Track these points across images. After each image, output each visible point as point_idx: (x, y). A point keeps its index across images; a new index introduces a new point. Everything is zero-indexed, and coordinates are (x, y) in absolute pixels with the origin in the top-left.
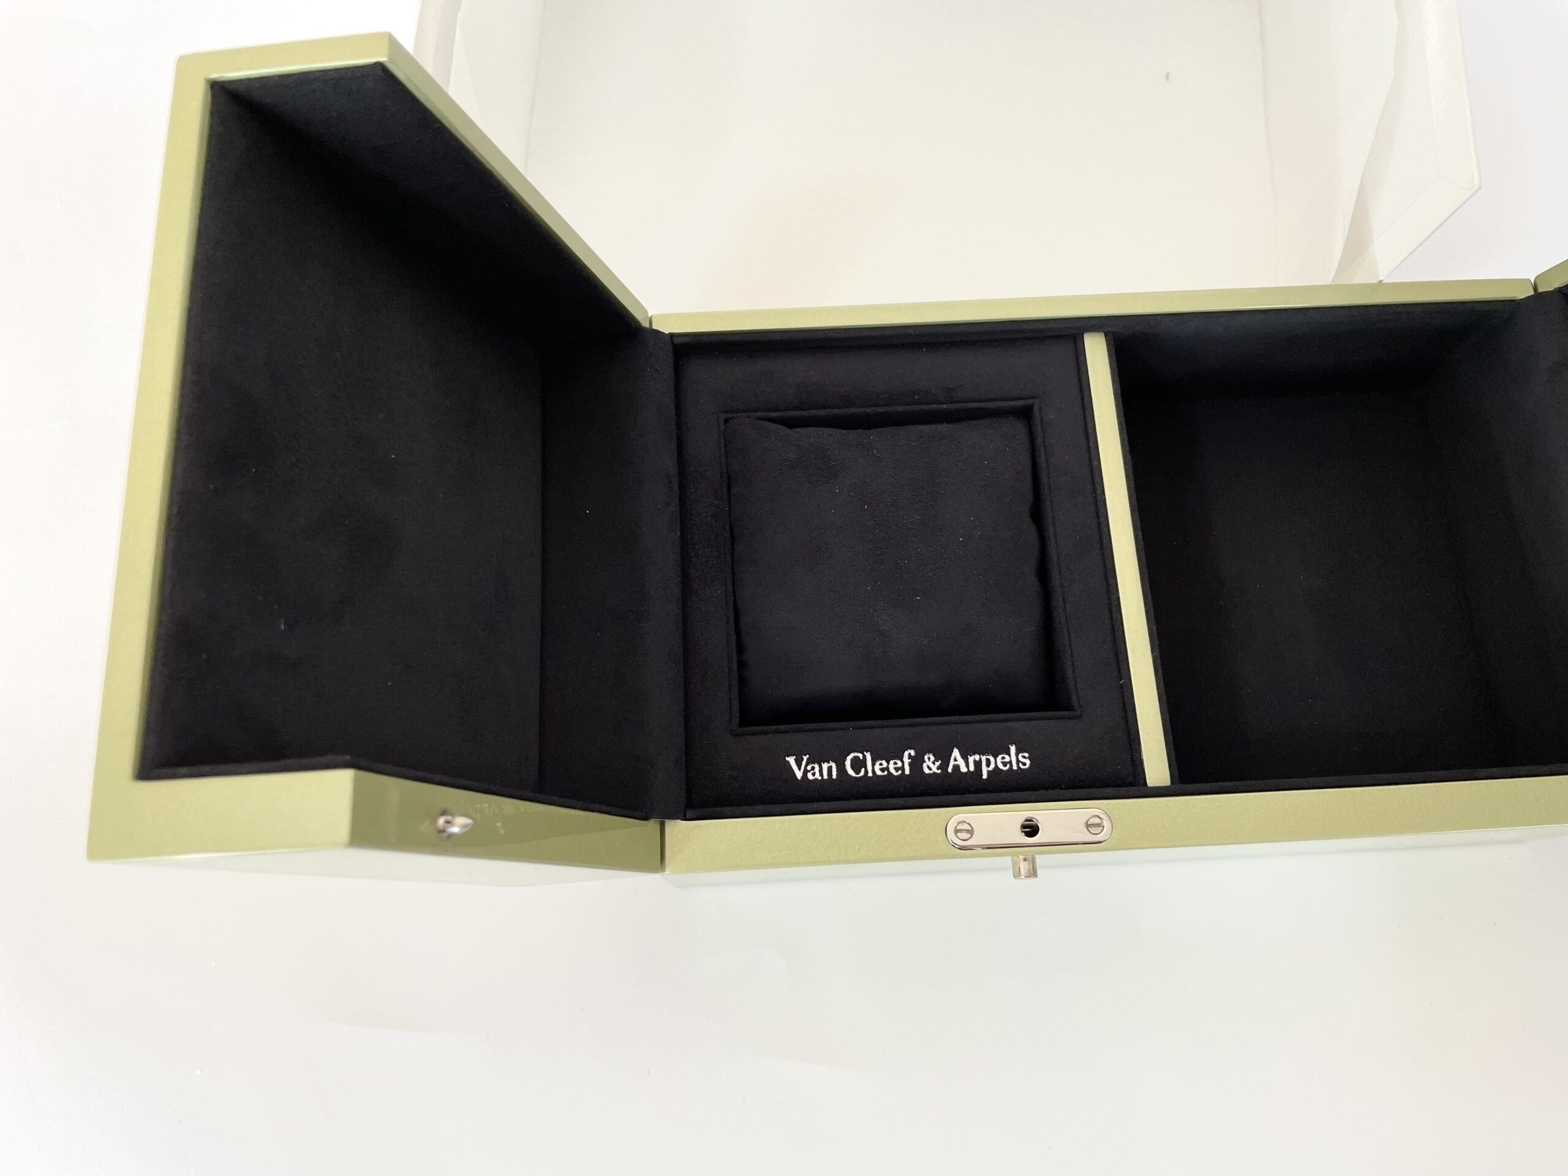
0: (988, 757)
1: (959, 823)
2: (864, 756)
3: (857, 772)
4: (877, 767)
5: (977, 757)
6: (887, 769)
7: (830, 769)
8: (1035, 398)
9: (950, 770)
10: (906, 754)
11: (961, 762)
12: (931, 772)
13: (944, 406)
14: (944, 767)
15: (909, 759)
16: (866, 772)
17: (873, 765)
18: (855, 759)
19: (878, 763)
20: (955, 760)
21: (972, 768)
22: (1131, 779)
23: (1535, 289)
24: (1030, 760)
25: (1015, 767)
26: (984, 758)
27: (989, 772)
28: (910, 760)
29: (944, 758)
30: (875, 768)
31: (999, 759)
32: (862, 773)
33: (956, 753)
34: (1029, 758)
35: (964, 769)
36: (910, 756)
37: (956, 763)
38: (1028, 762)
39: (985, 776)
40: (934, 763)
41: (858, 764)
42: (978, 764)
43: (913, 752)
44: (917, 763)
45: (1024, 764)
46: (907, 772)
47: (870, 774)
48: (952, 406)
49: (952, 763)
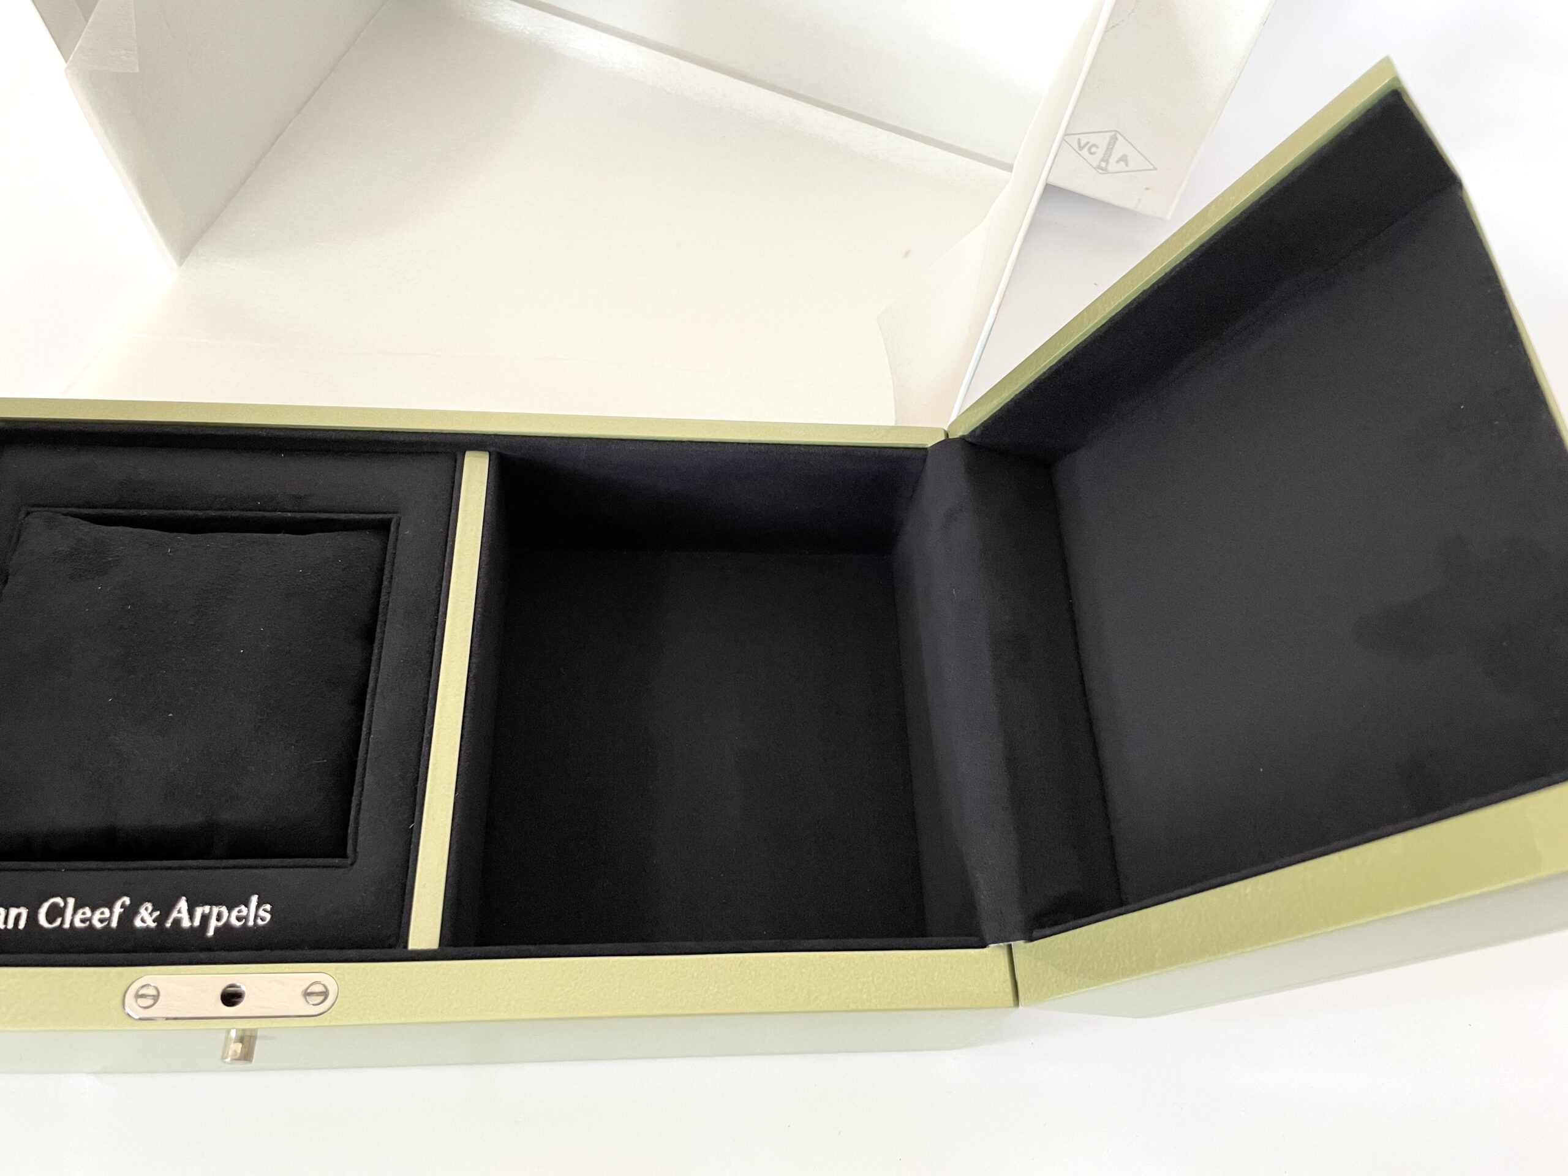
0: (221, 909)
1: (143, 987)
2: (66, 903)
3: (50, 921)
4: (79, 916)
5: (207, 909)
6: (90, 919)
7: (18, 918)
8: (394, 513)
9: (168, 925)
10: (118, 904)
11: (185, 916)
12: (144, 925)
13: (289, 514)
14: (160, 921)
15: (121, 907)
16: (62, 922)
17: (75, 912)
18: (54, 906)
19: (81, 911)
20: (179, 912)
21: (197, 923)
22: (392, 941)
23: (947, 435)
24: (271, 914)
25: (251, 923)
26: (215, 910)
27: (217, 930)
28: (122, 910)
29: (164, 907)
30: (75, 917)
31: (235, 913)
32: (58, 923)
33: (183, 904)
34: (271, 912)
35: (186, 923)
36: (123, 906)
37: (179, 915)
38: (268, 917)
39: (211, 933)
40: (151, 914)
41: (55, 913)
42: (205, 919)
43: (127, 900)
44: (129, 913)
45: (263, 919)
46: (114, 924)
47: (67, 925)
48: (298, 515)
49: (175, 914)
